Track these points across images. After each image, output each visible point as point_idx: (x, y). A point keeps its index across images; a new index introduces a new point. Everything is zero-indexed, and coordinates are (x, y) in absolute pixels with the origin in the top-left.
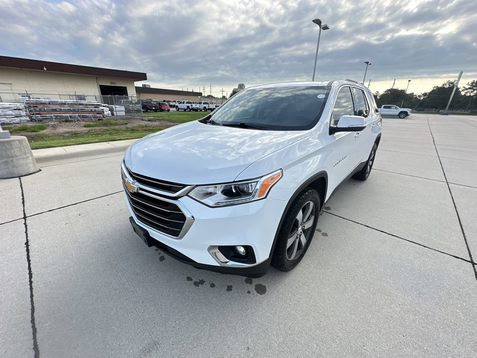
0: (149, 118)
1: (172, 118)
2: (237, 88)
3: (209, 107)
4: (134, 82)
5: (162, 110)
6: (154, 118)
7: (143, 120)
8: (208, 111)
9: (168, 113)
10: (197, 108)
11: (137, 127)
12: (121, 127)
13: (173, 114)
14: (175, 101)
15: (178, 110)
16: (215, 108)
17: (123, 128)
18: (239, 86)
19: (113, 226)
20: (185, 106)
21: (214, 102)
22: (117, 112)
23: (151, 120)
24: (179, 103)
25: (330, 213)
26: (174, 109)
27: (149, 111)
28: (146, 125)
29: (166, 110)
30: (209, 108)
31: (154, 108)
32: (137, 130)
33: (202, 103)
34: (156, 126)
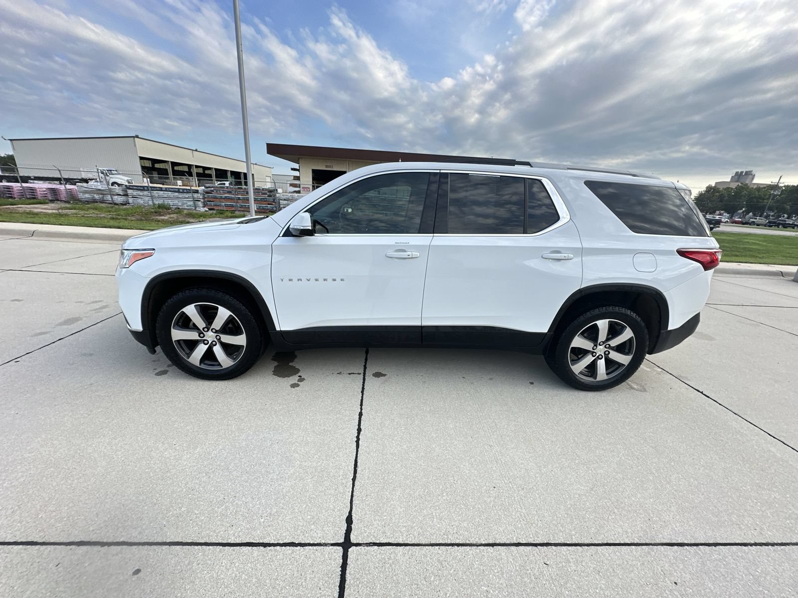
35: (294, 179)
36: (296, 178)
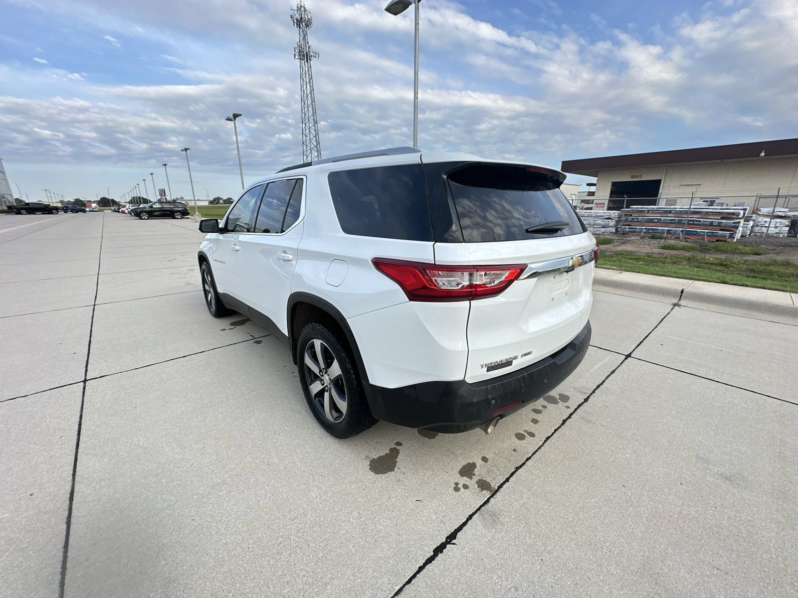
35: (588, 195)
36: (591, 194)
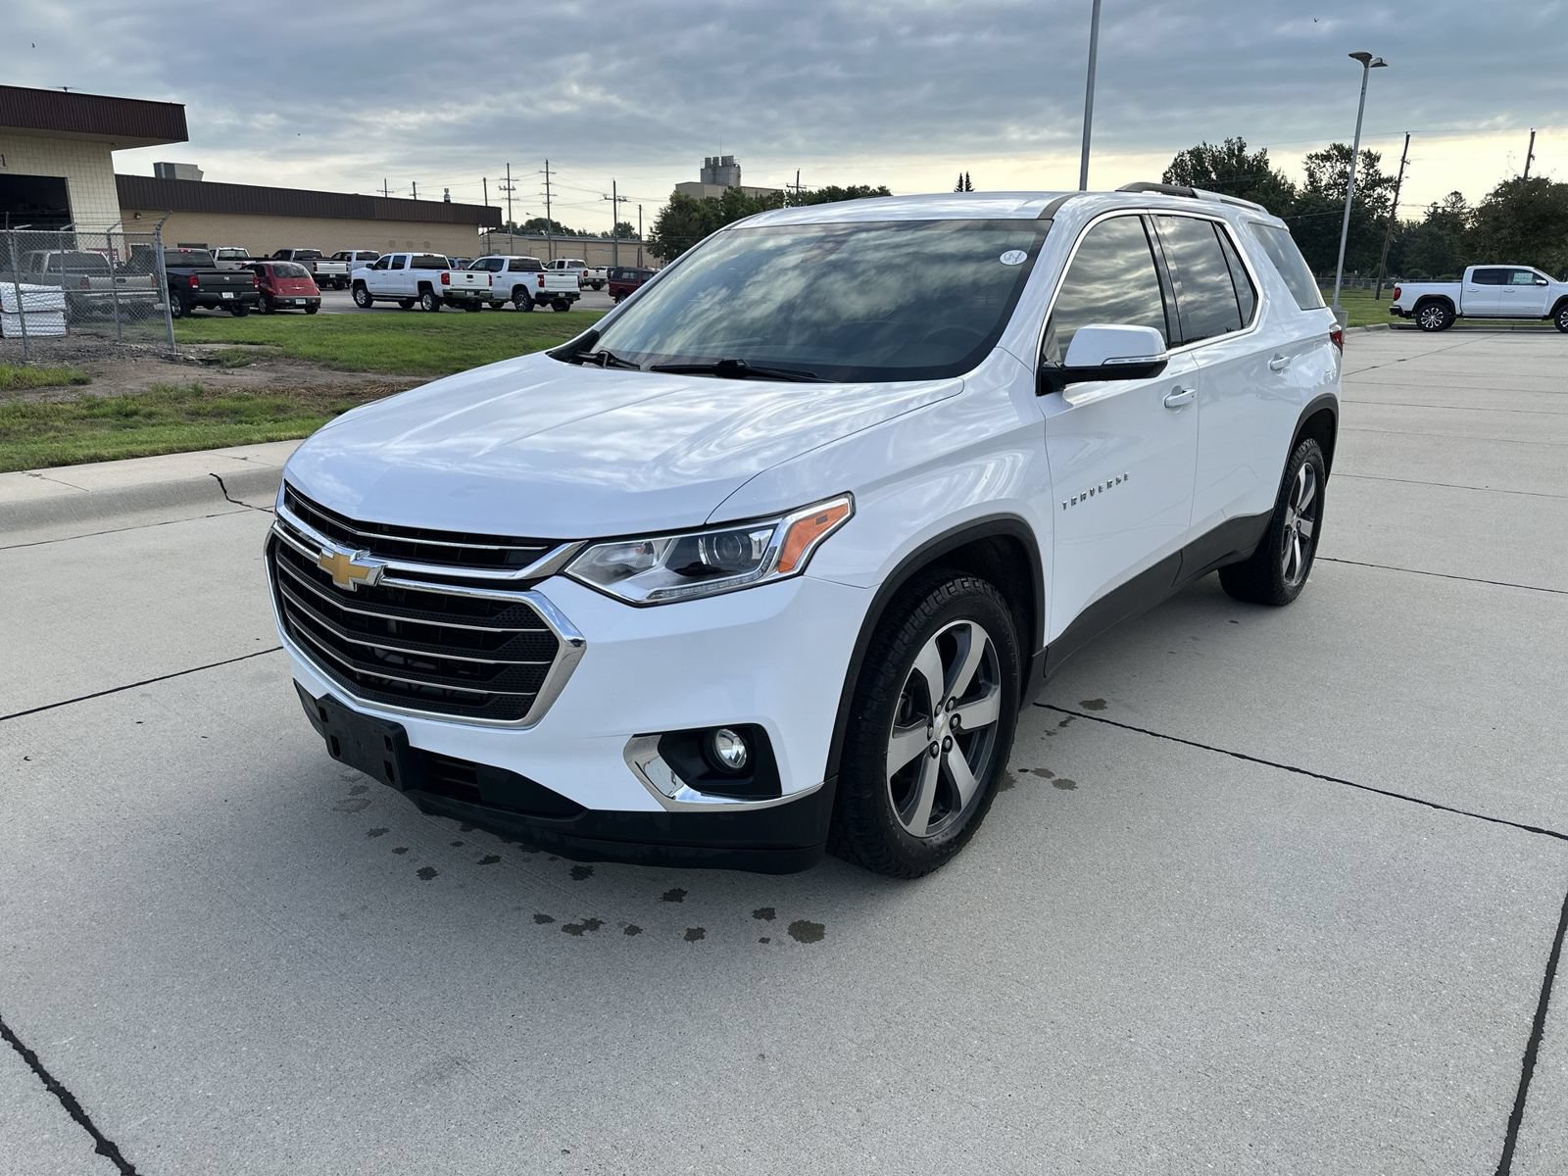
0: (209, 347)
1: (338, 347)
2: (698, 179)
3: (542, 284)
4: (113, 152)
5: (273, 306)
6: (234, 346)
7: (172, 359)
8: (537, 307)
9: (307, 320)
10: (477, 292)
11: (143, 400)
12: (53, 399)
13: (341, 324)
14: (343, 254)
15: (367, 305)
16: (578, 290)
17: (68, 407)
18: (710, 171)
19: (191, 789)
20: (406, 281)
21: (567, 261)
22: (25, 317)
23: (218, 362)
24: (374, 268)
25: (1101, 720)
26: (345, 299)
27: (200, 309)
28: (195, 387)
29: (298, 302)
30: (542, 290)
31: (226, 295)
32: (150, 415)
33: (506, 266)
34: (254, 391)
